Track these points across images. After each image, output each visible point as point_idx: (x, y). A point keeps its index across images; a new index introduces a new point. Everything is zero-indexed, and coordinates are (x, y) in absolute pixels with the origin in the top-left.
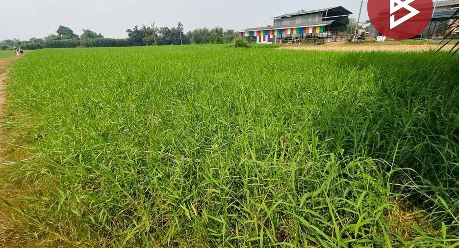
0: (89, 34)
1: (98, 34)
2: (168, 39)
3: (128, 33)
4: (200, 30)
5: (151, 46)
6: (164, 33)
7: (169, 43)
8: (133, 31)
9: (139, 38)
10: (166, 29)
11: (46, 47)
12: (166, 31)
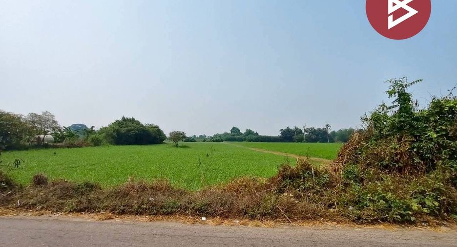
0: (249, 132)
1: (255, 132)
2: (313, 137)
3: (280, 132)
4: (346, 130)
5: (300, 143)
6: (310, 132)
7: (315, 141)
8: (285, 130)
9: (289, 136)
10: (312, 129)
12: (313, 131)
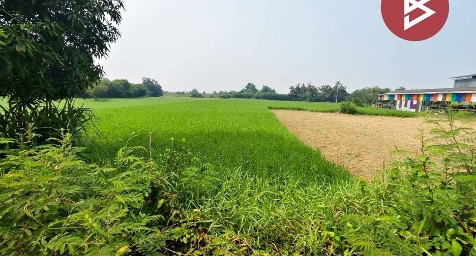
0: (266, 89)
1: (272, 89)
3: (290, 90)
6: (324, 91)
8: (295, 88)
9: (298, 94)
11: (234, 97)
